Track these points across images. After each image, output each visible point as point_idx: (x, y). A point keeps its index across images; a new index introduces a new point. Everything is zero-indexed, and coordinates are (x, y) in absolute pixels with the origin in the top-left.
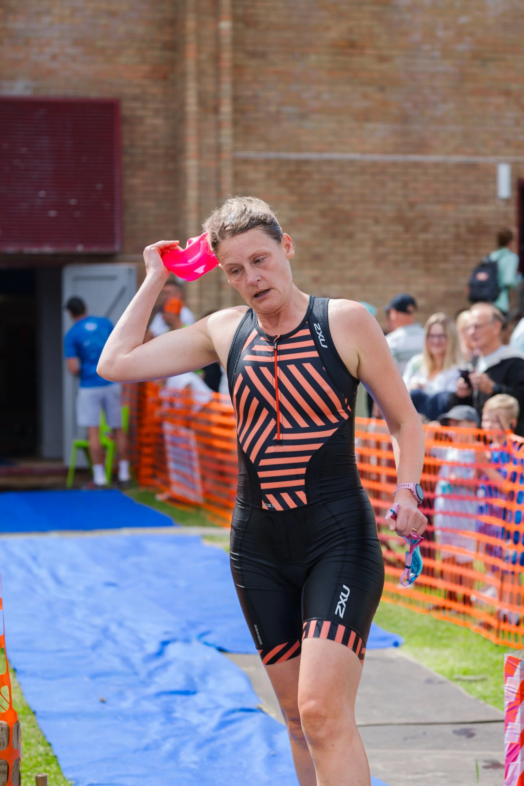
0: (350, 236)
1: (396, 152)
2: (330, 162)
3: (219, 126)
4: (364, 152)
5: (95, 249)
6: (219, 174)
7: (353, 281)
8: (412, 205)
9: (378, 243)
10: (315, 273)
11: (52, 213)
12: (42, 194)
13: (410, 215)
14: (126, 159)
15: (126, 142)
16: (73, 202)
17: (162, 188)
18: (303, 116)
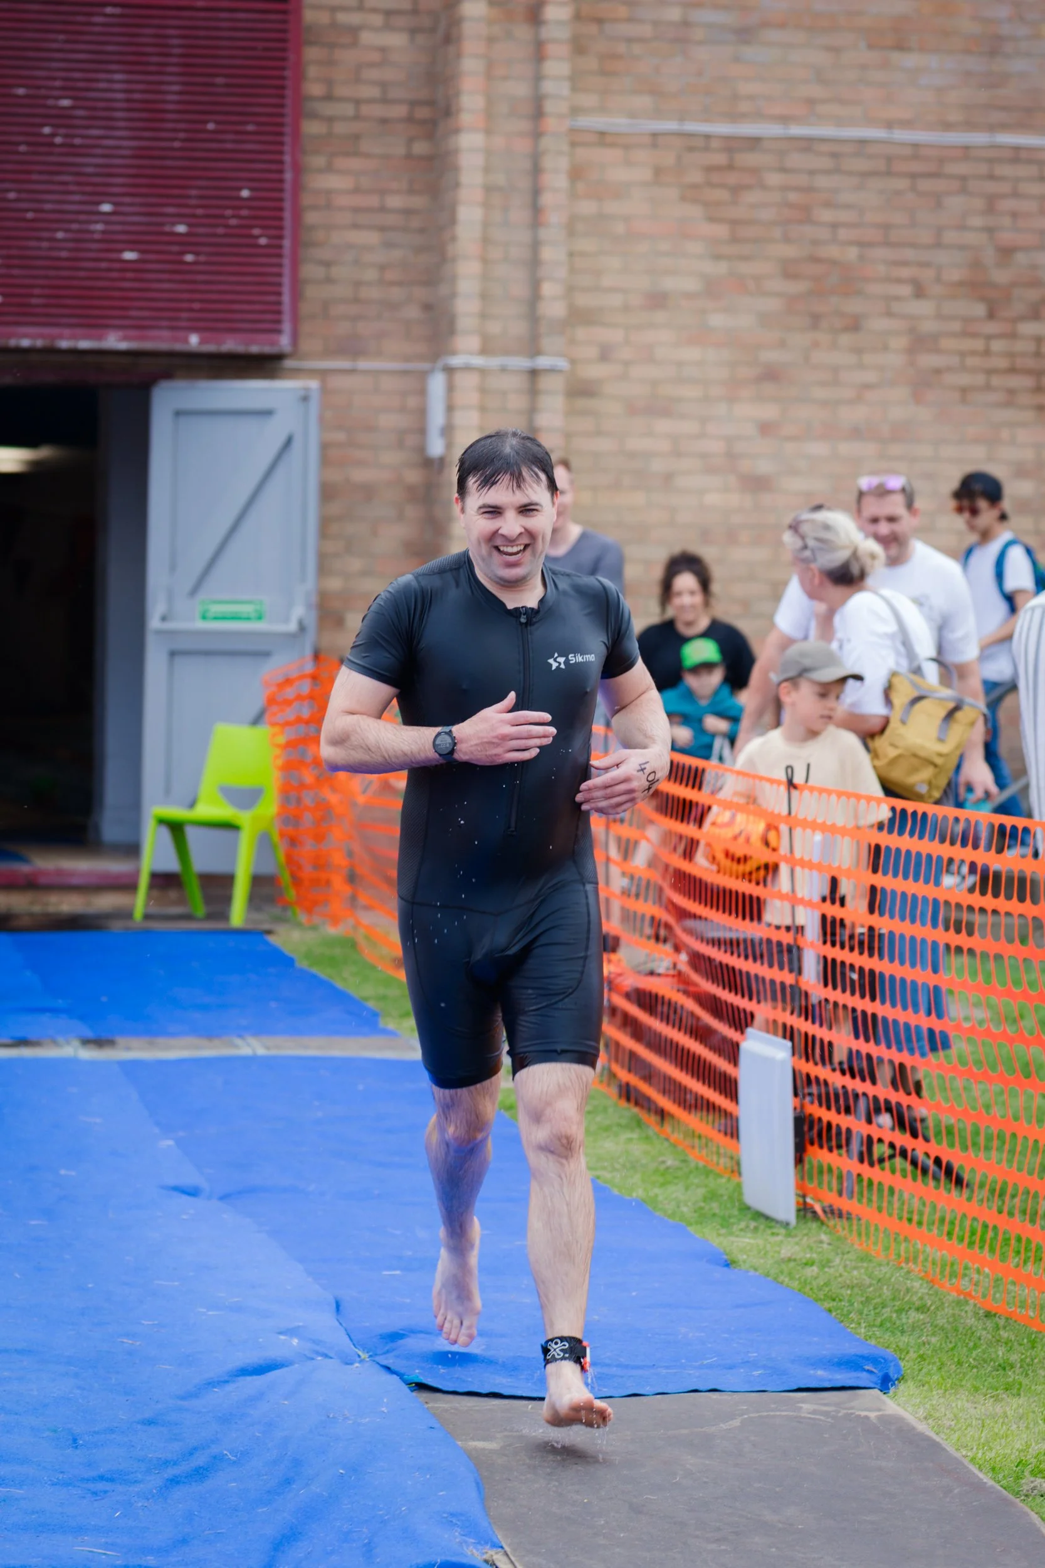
0: (854, 325)
1: (970, 125)
2: (807, 144)
3: (539, 53)
4: (889, 125)
5: (231, 344)
6: (536, 170)
7: (856, 433)
8: (1006, 252)
9: (920, 342)
10: (769, 412)
11: (129, 255)
12: (106, 208)
13: (1001, 276)
14: (311, 128)
15: (313, 88)
16: (181, 229)
17: (395, 201)
18: (744, 34)
